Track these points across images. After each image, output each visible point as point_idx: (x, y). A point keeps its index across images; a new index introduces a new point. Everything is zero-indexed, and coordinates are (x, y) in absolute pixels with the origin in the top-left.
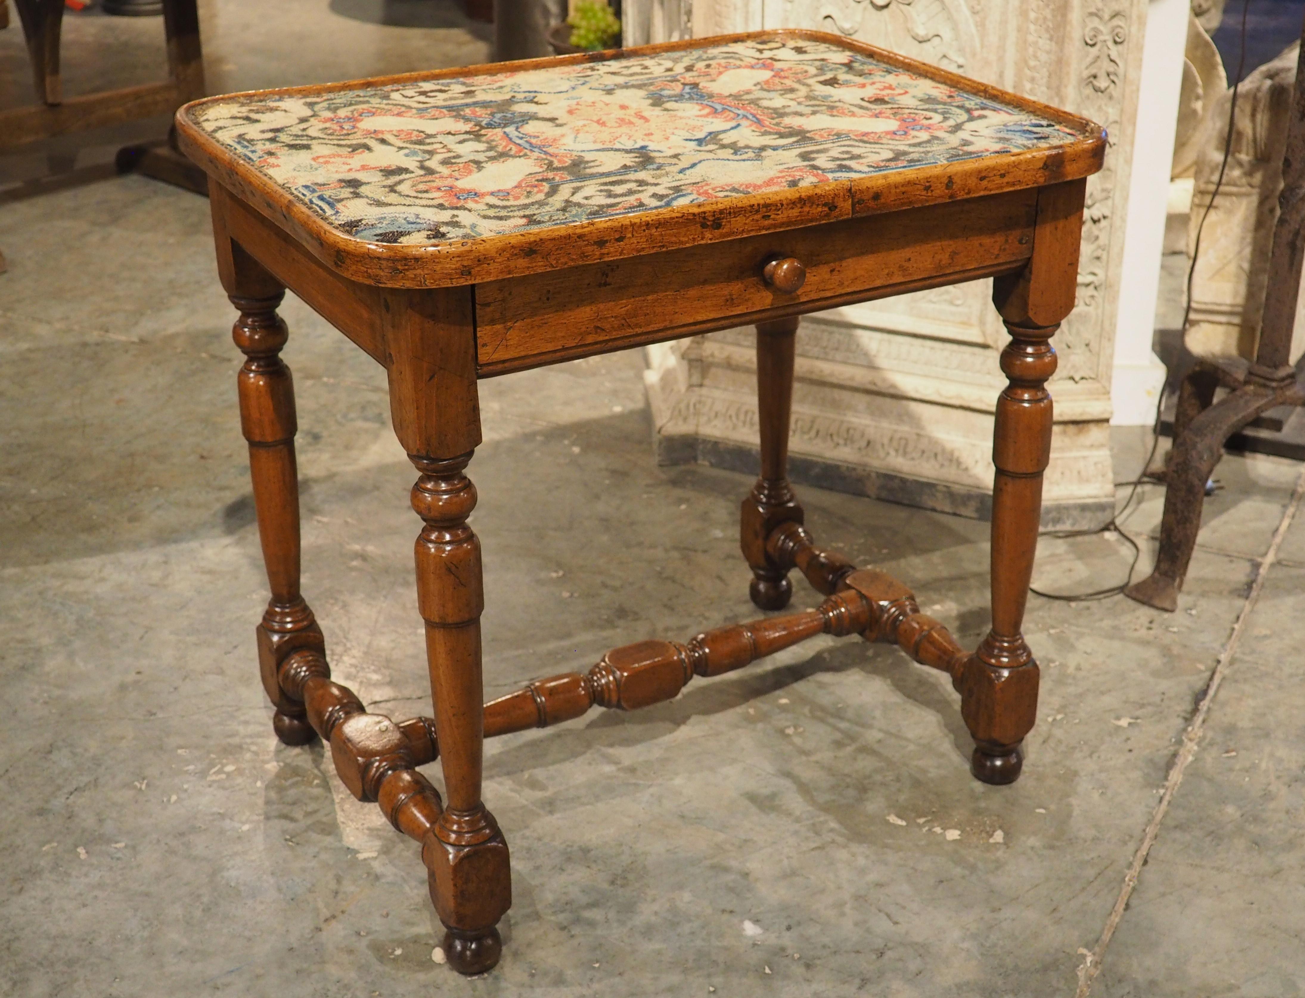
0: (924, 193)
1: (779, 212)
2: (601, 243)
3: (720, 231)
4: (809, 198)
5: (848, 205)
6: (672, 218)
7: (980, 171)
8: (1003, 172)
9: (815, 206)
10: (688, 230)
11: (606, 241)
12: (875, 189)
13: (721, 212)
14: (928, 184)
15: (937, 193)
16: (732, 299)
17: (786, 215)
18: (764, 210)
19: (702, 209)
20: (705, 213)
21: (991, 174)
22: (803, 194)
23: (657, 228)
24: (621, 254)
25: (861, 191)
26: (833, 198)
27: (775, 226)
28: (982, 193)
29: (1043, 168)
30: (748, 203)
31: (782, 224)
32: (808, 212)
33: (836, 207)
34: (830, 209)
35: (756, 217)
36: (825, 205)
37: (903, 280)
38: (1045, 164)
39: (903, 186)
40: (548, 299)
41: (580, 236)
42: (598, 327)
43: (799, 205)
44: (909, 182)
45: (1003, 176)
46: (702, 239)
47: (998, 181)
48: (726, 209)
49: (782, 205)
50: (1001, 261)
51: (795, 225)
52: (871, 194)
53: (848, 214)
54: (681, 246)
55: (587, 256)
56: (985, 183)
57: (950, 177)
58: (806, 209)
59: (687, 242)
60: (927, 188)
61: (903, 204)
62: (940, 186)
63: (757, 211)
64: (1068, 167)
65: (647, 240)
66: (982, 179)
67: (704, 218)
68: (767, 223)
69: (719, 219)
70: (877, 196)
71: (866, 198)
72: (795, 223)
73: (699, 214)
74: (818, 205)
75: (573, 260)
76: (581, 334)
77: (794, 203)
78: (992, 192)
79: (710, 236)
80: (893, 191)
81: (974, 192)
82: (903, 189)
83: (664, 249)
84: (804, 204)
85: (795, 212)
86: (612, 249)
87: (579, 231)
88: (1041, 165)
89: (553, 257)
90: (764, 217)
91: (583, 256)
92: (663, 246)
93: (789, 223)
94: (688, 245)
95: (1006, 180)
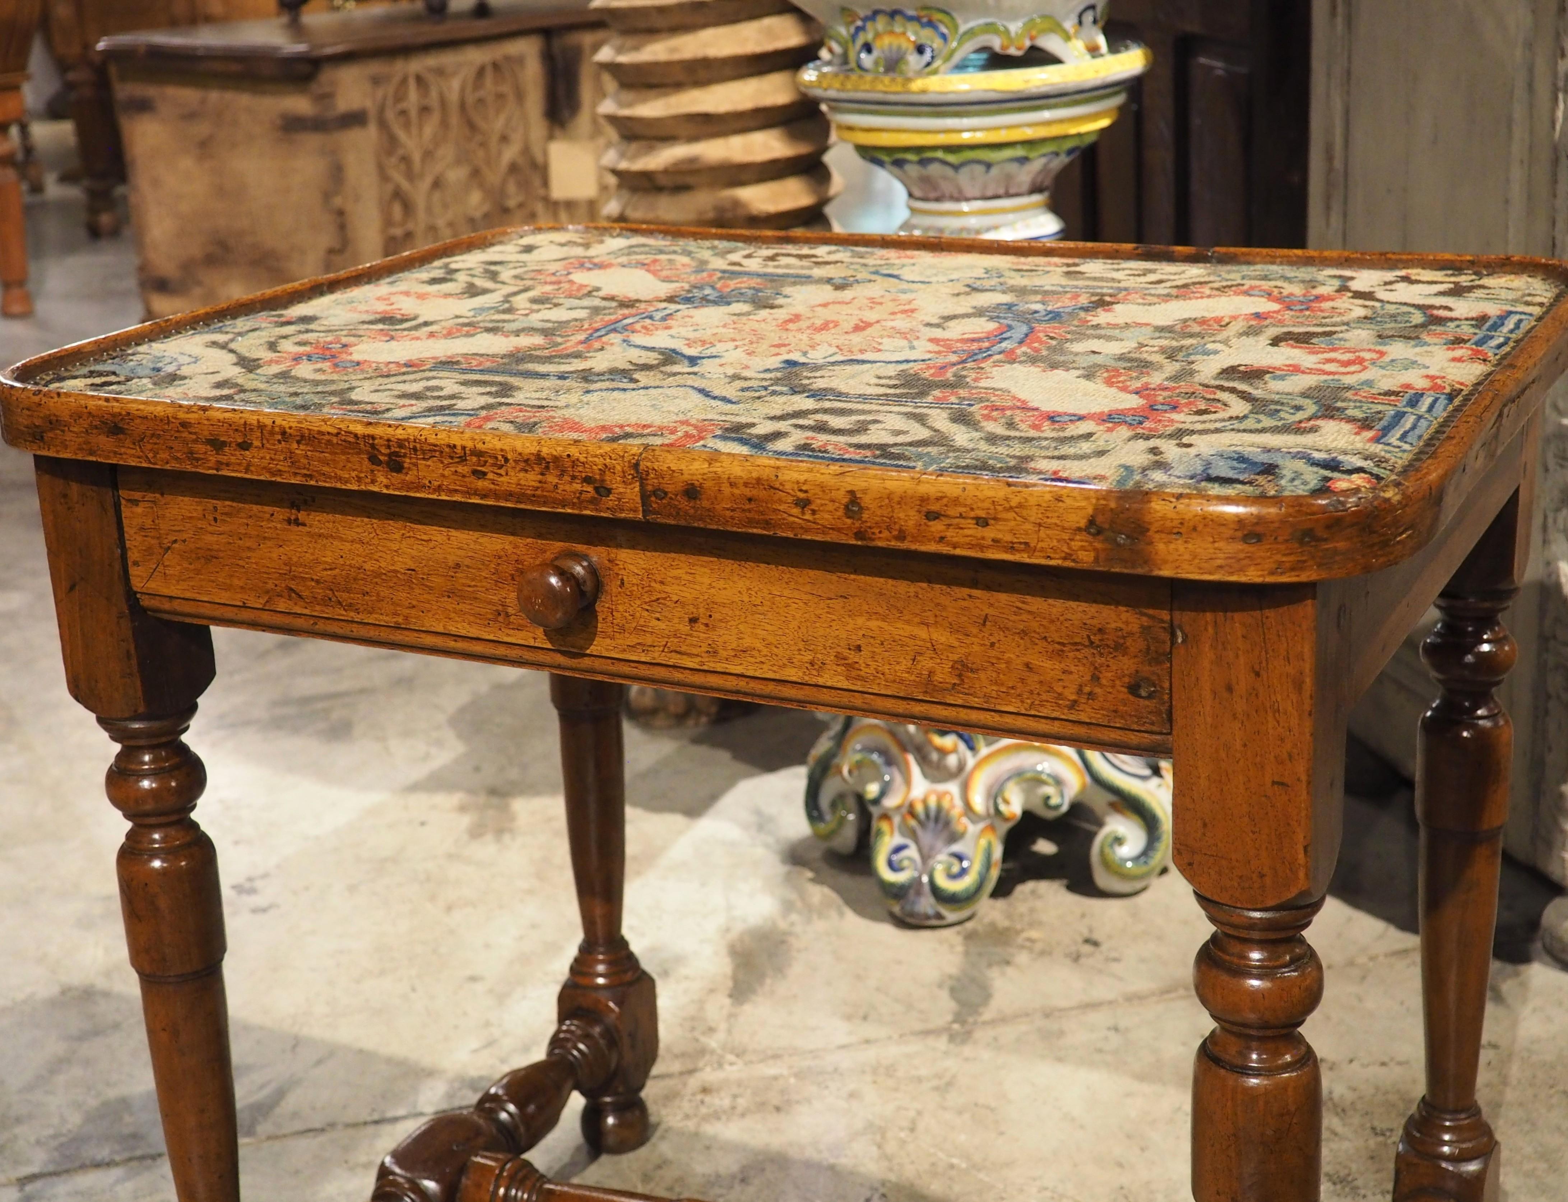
0: (796, 511)
1: (502, 472)
2: (217, 444)
3: (401, 476)
4: (556, 459)
5: (632, 493)
6: (320, 433)
7: (924, 500)
8: (982, 514)
9: (567, 478)
10: (348, 461)
11: (224, 444)
12: (686, 477)
13: (401, 443)
14: (802, 495)
15: (825, 518)
16: (508, 615)
17: (514, 480)
18: (474, 459)
19: (370, 431)
20: (373, 437)
21: (952, 512)
22: (545, 451)
23: (298, 442)
24: (247, 470)
25: (660, 475)
26: (602, 472)
27: (497, 495)
28: (932, 547)
29: (1087, 529)
30: (447, 441)
31: (509, 495)
32: (556, 487)
33: (609, 491)
34: (596, 489)
35: (460, 469)
36: (587, 480)
37: (845, 684)
38: (1092, 522)
39: (746, 484)
40: (215, 519)
41: (185, 424)
42: (291, 589)
43: (537, 469)
44: (759, 480)
45: (982, 522)
46: (373, 482)
47: (973, 531)
48: (407, 440)
49: (506, 460)
50: (1084, 717)
51: (532, 503)
52: (680, 487)
53: (635, 511)
54: (339, 485)
55: (198, 459)
56: (937, 526)
57: (852, 492)
58: (552, 479)
59: (347, 481)
60: (803, 504)
61: (751, 522)
62: (831, 507)
63: (463, 459)
64: (1161, 546)
65: (285, 459)
66: (933, 516)
67: (373, 446)
68: (481, 484)
69: (396, 454)
70: (692, 492)
71: (670, 488)
72: (532, 498)
73: (364, 436)
74: (574, 477)
75: (177, 459)
76: (267, 592)
77: (526, 461)
78: (958, 552)
79: (385, 481)
80: (727, 490)
81: (915, 539)
82: (748, 492)
83: (313, 483)
84: (547, 468)
85: (531, 479)
86: (233, 459)
87: (182, 415)
88: (1083, 523)
89: (149, 446)
90: (475, 472)
91: (191, 455)
92: (311, 477)
93: (521, 497)
94: (349, 487)
95: (989, 533)
